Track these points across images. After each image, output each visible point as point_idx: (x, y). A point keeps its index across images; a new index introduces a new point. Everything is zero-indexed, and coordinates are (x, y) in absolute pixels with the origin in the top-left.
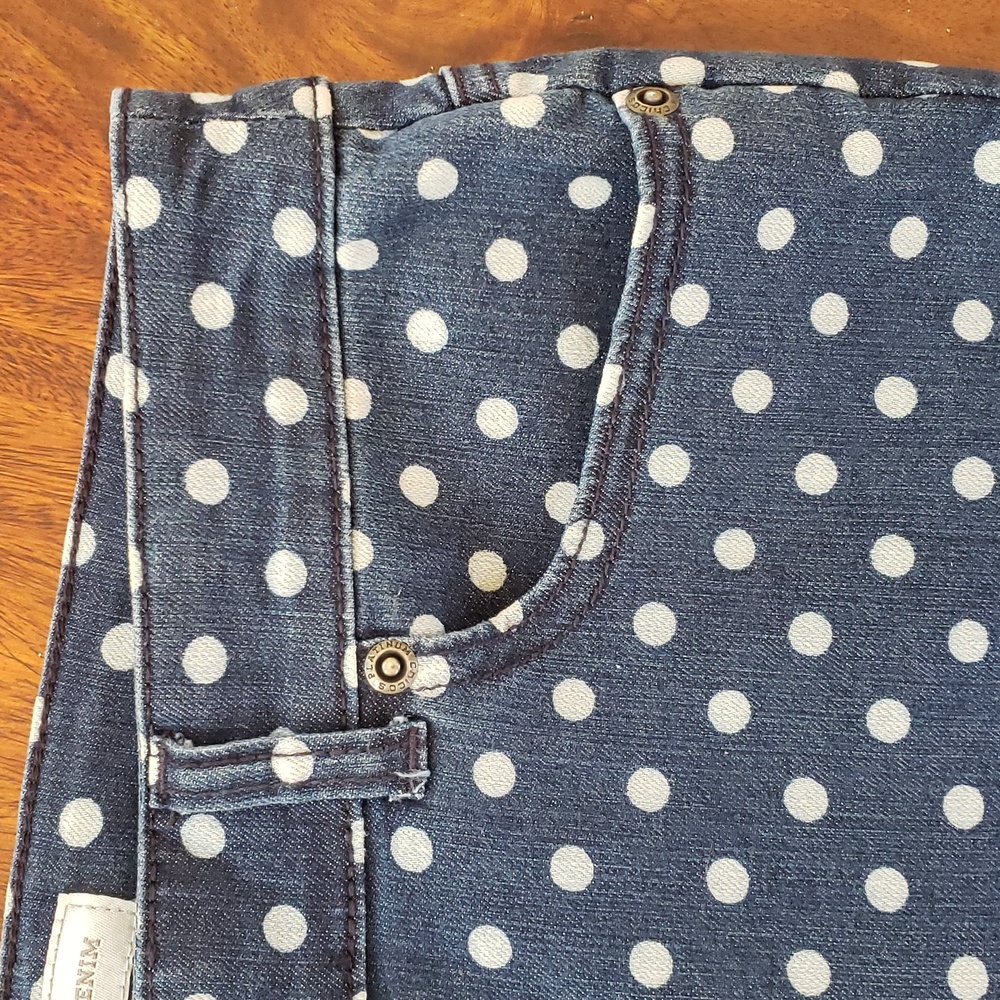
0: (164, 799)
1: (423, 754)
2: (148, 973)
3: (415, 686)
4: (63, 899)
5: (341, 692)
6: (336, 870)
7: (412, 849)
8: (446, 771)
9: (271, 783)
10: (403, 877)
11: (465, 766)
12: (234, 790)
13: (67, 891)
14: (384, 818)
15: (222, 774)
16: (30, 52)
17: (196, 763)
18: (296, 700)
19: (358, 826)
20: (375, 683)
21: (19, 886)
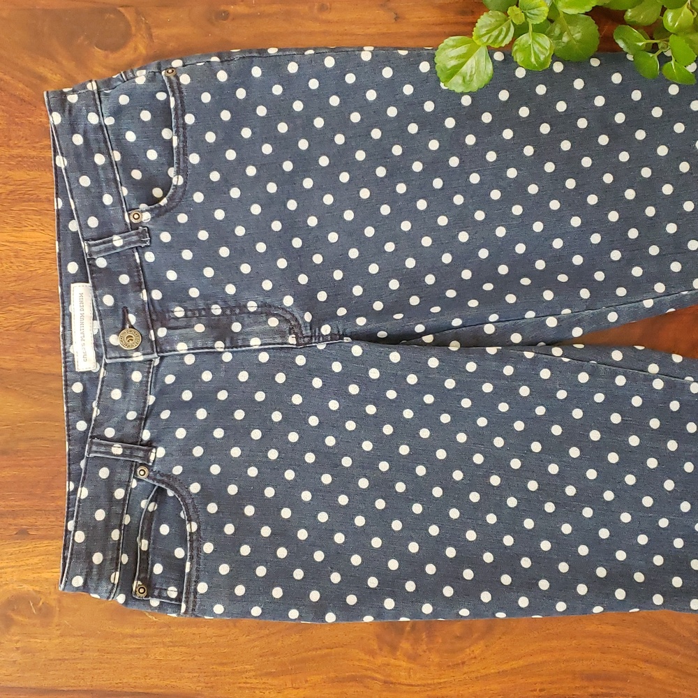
0: (90, 255)
1: (147, 234)
2: (94, 293)
3: (143, 220)
4: (72, 285)
5: (126, 224)
6: (133, 264)
7: (150, 257)
8: (153, 238)
9: (114, 248)
10: (149, 264)
11: (158, 236)
12: (106, 250)
13: (73, 283)
14: (141, 250)
15: (102, 247)
16: (21, 85)
17: (96, 245)
18: (117, 228)
19: (136, 254)
20: (134, 221)
21: (61, 285)
